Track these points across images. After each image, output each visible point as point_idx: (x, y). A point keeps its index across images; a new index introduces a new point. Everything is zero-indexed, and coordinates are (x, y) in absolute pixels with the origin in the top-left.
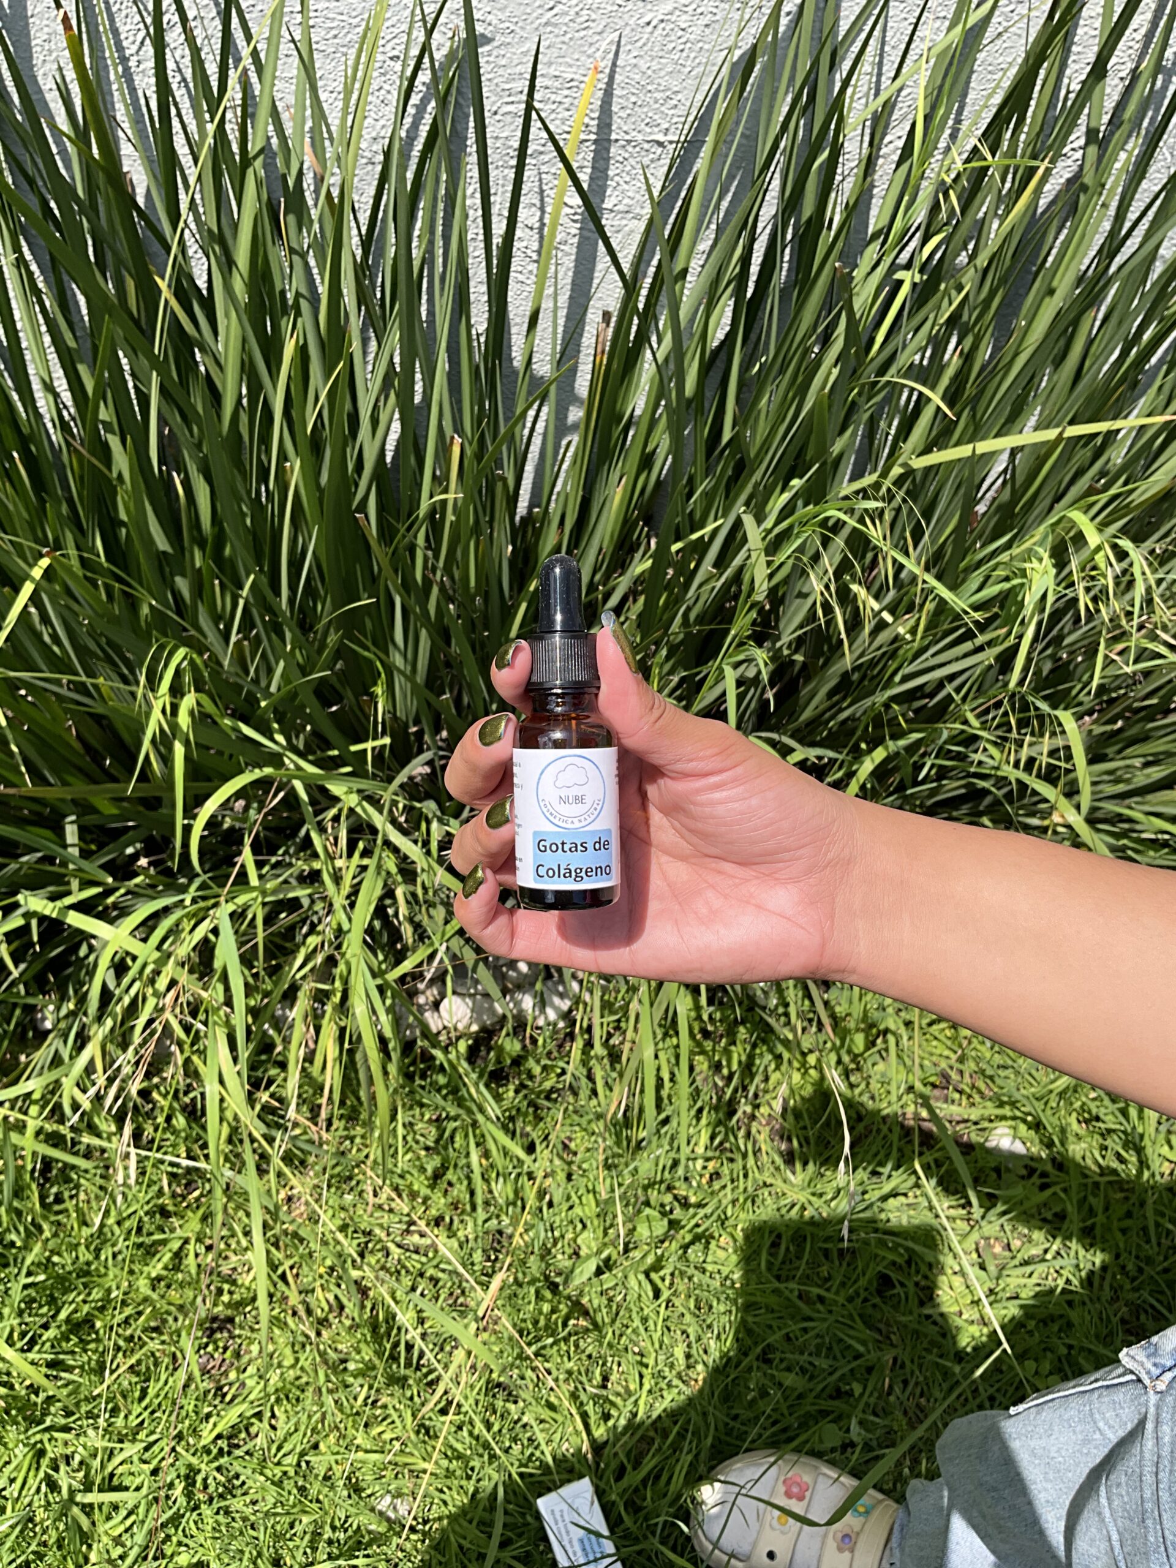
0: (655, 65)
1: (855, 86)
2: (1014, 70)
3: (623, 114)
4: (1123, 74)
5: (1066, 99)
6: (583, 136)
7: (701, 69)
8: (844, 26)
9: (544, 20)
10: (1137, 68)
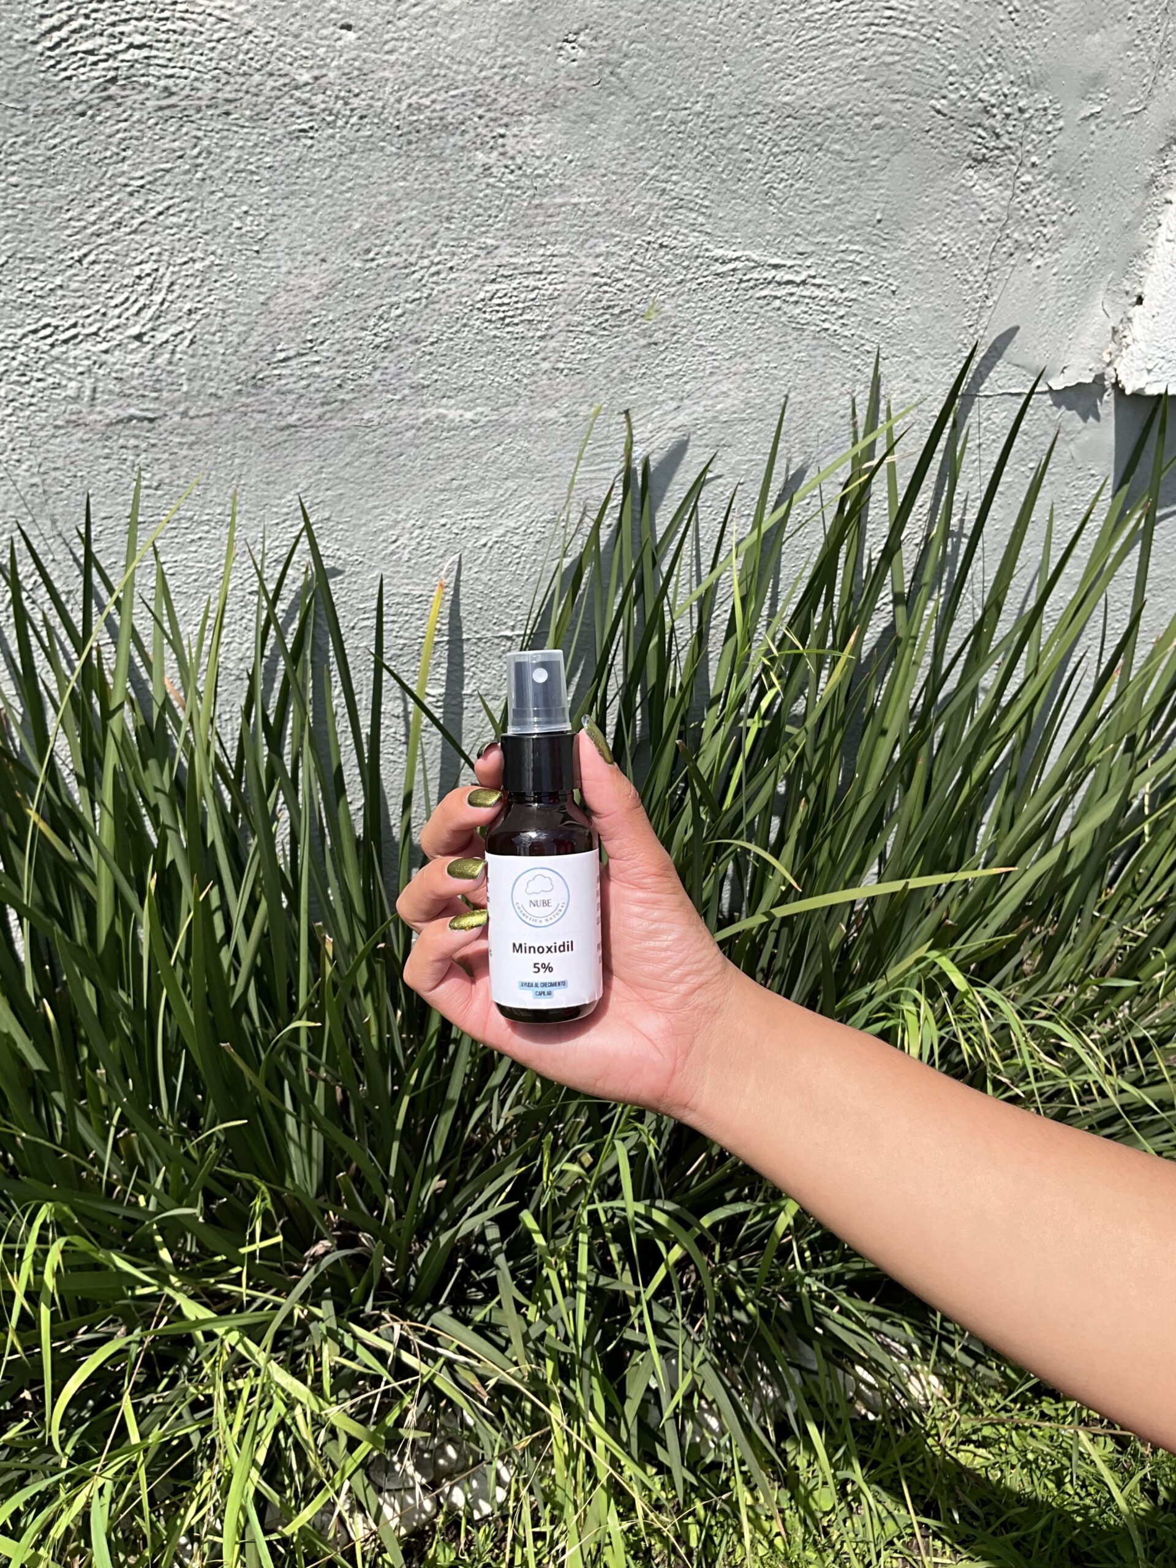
0: (495, 577)
1: (678, 576)
2: (819, 549)
3: (470, 618)
4: (917, 541)
5: (869, 566)
6: (436, 639)
7: (537, 576)
8: (660, 531)
9: (389, 551)
10: (928, 535)
